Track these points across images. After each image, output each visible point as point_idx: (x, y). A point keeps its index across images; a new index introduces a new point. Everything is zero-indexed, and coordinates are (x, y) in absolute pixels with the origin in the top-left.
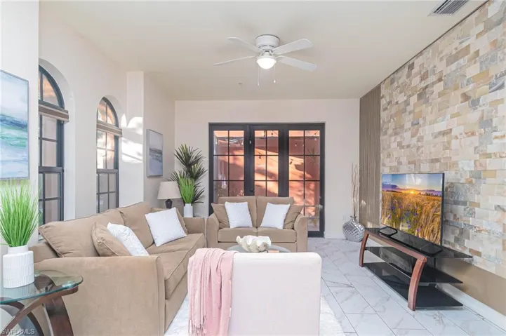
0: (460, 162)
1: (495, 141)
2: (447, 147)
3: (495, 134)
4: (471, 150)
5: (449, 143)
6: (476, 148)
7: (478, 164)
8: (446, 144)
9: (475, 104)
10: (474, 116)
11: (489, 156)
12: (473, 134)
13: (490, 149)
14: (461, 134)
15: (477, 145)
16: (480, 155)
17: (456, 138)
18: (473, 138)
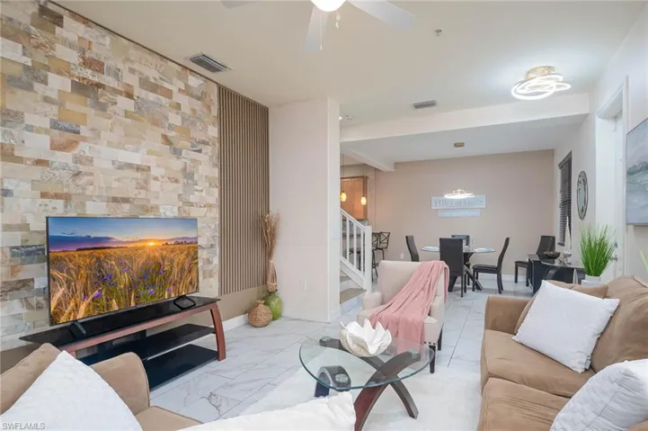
0: (161, 207)
1: (196, 193)
2: (143, 186)
3: (196, 187)
4: (175, 196)
5: (146, 182)
6: (180, 195)
7: (182, 210)
8: (142, 182)
9: (177, 153)
10: (177, 164)
11: (191, 204)
12: (177, 181)
13: (192, 199)
14: (163, 177)
15: (181, 192)
16: (184, 203)
17: (156, 179)
18: (175, 185)
